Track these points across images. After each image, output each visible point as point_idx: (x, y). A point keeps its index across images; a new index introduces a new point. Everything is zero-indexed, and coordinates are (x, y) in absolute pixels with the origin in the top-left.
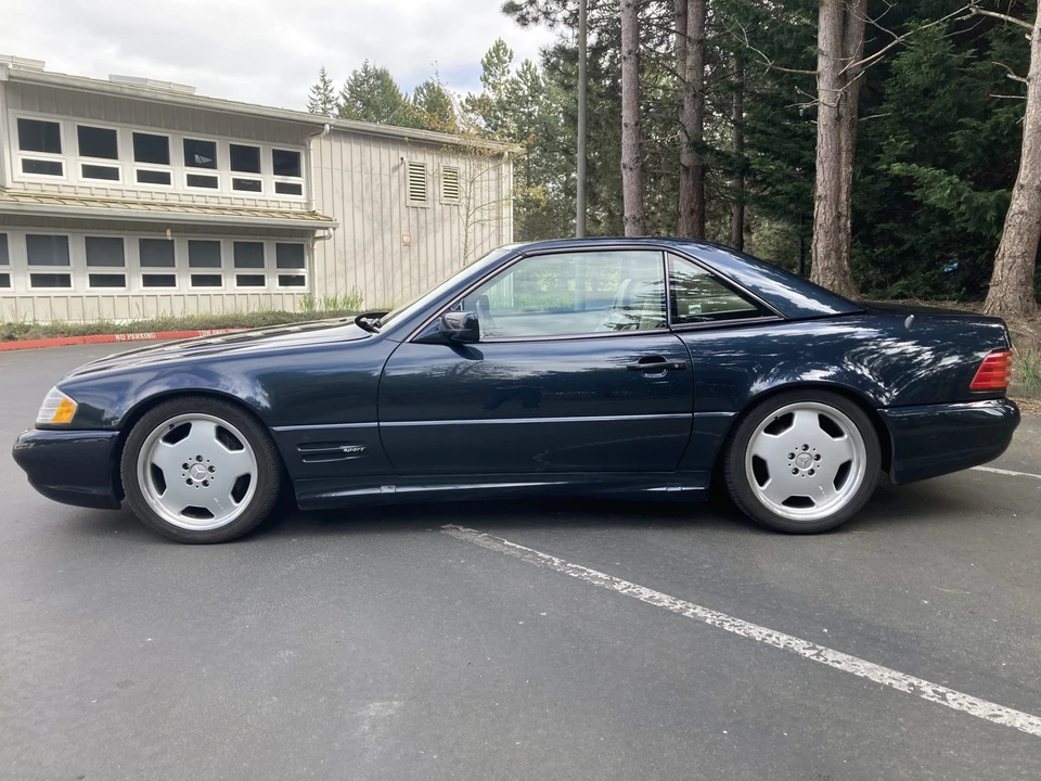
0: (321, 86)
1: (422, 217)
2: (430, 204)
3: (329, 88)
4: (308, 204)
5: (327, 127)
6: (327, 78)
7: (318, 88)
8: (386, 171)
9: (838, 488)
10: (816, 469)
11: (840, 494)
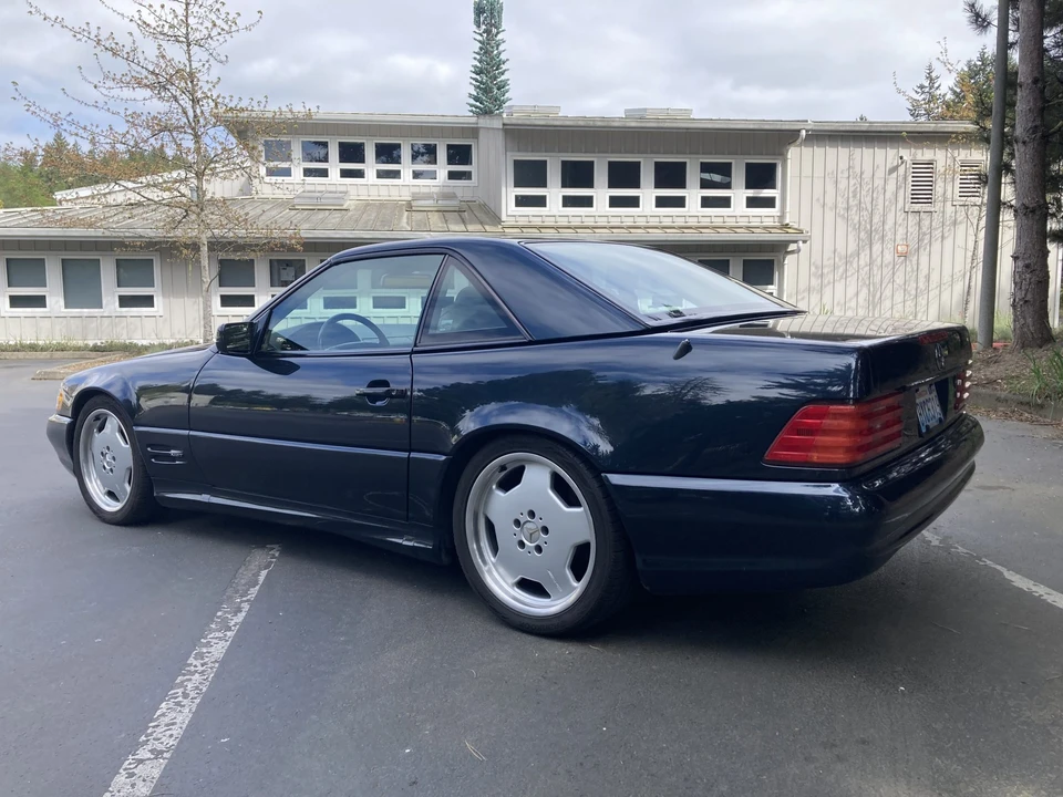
0: (927, 84)
1: (926, 223)
2: (938, 206)
3: (936, 85)
4: (782, 217)
5: (803, 133)
6: (934, 75)
7: (922, 87)
8: (880, 173)
9: (578, 578)
10: (544, 546)
11: (578, 587)
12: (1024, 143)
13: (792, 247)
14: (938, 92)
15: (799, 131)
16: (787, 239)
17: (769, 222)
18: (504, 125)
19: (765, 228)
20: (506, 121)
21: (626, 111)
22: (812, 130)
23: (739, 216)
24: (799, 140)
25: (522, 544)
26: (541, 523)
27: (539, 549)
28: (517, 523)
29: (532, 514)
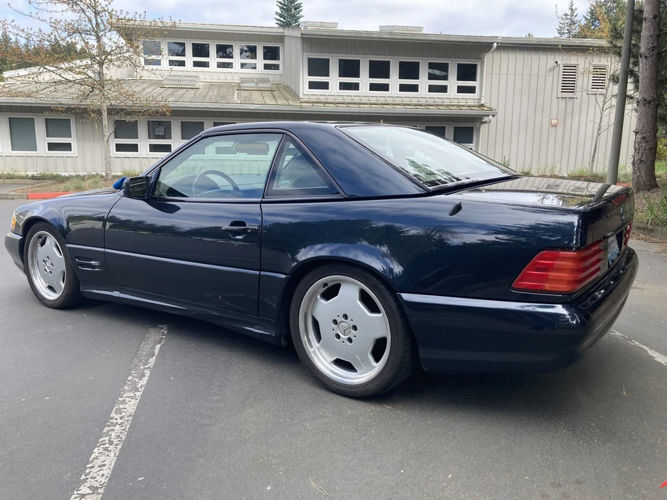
0: (569, 13)
1: (570, 104)
2: (578, 95)
3: (575, 14)
4: (480, 99)
5: (495, 45)
6: (574, 7)
7: (566, 15)
8: (543, 72)
9: (377, 360)
10: (353, 339)
11: (377, 367)
12: (646, 57)
13: (485, 119)
14: (576, 19)
15: (493, 43)
16: (482, 114)
17: (471, 103)
18: (302, 34)
19: (469, 106)
20: (303, 32)
21: (381, 27)
22: (501, 43)
23: (453, 99)
24: (492, 50)
25: (338, 336)
26: (352, 323)
27: (350, 340)
28: (335, 322)
29: (345, 317)
